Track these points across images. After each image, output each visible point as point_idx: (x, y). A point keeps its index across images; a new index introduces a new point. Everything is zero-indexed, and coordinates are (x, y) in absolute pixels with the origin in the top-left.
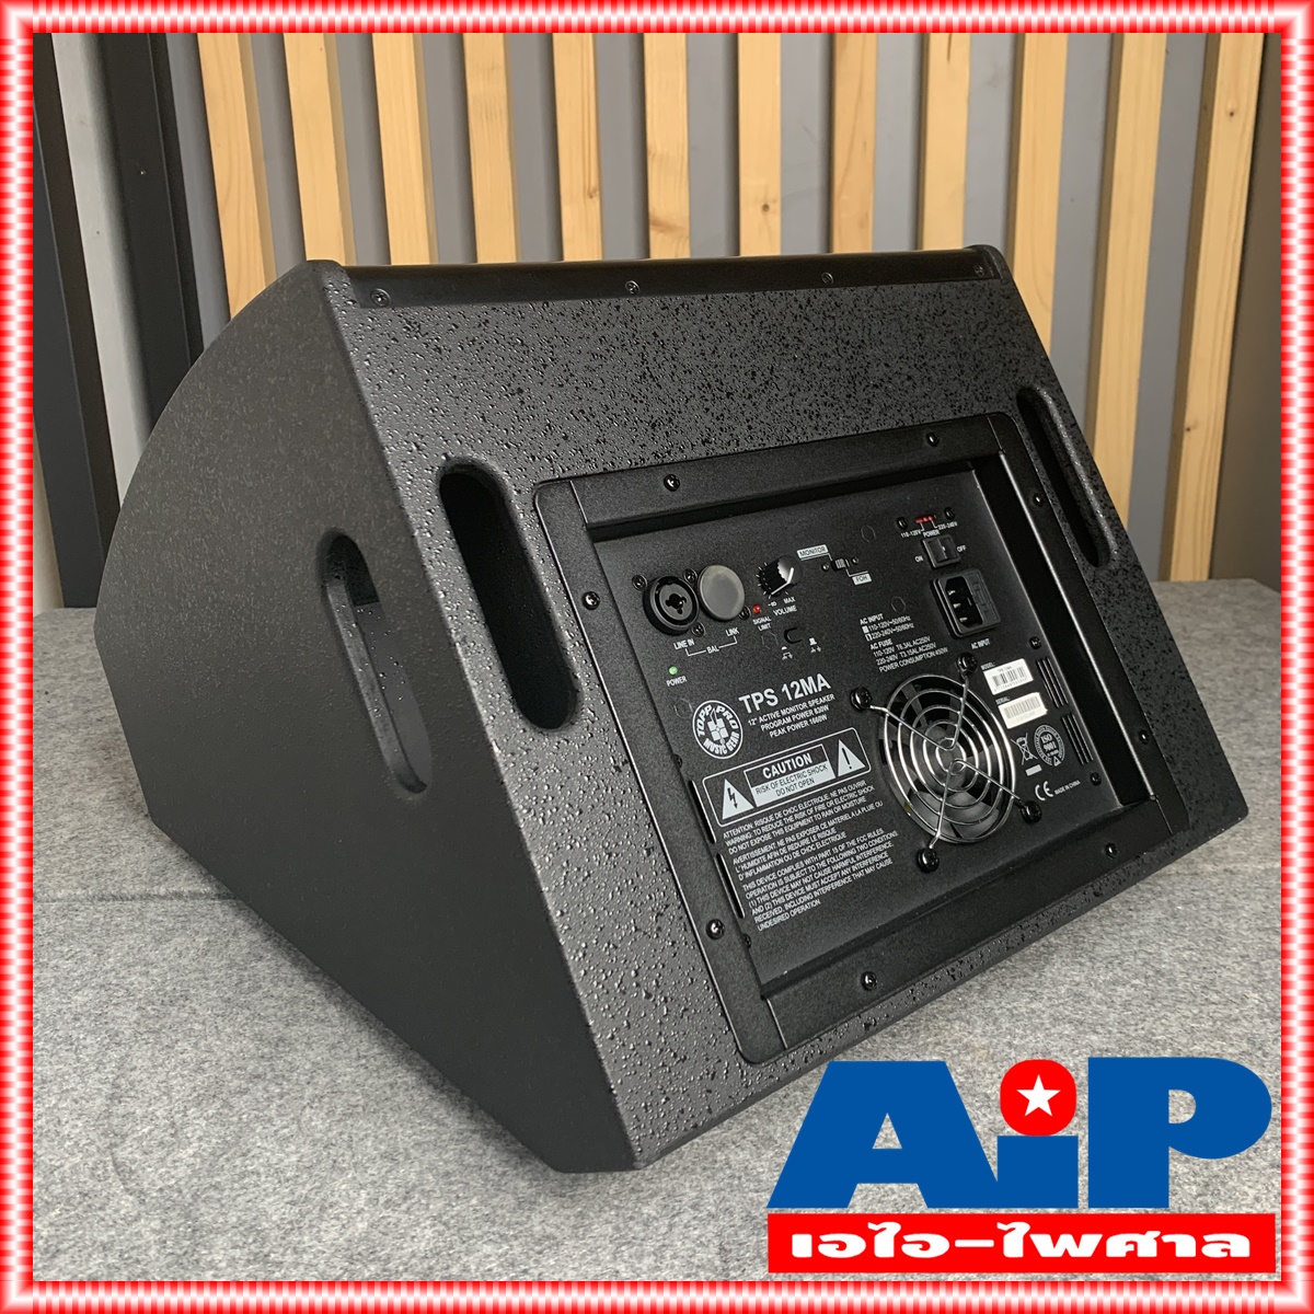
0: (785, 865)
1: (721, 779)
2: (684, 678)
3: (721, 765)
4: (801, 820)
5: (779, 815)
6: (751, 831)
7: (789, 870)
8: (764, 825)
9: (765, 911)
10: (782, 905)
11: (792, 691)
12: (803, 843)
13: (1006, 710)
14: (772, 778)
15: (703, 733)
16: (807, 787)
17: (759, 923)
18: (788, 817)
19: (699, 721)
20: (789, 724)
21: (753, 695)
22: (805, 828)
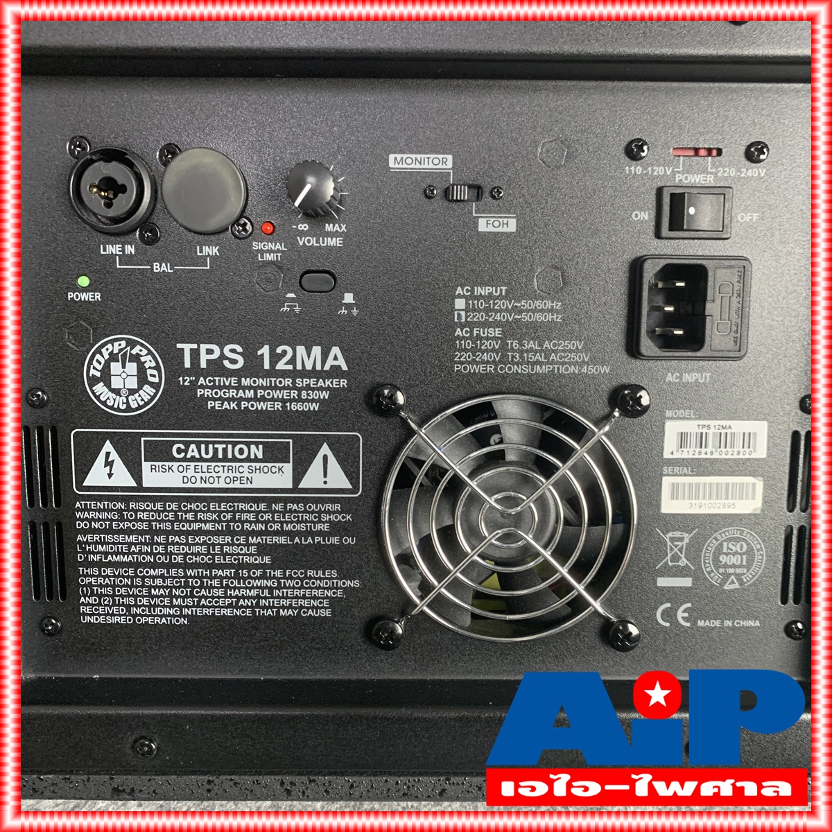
0: (154, 566)
1: (102, 439)
2: (98, 296)
3: (110, 420)
4: (205, 522)
5: (174, 506)
6: (120, 511)
7: (158, 572)
8: (144, 511)
9: (99, 604)
10: (128, 607)
11: (275, 358)
12: (195, 549)
13: (674, 487)
14: (185, 459)
15: (98, 374)
16: (237, 485)
17: (84, 614)
18: (186, 512)
19: (98, 356)
20: (248, 400)
21: (204, 347)
22: (207, 533)
